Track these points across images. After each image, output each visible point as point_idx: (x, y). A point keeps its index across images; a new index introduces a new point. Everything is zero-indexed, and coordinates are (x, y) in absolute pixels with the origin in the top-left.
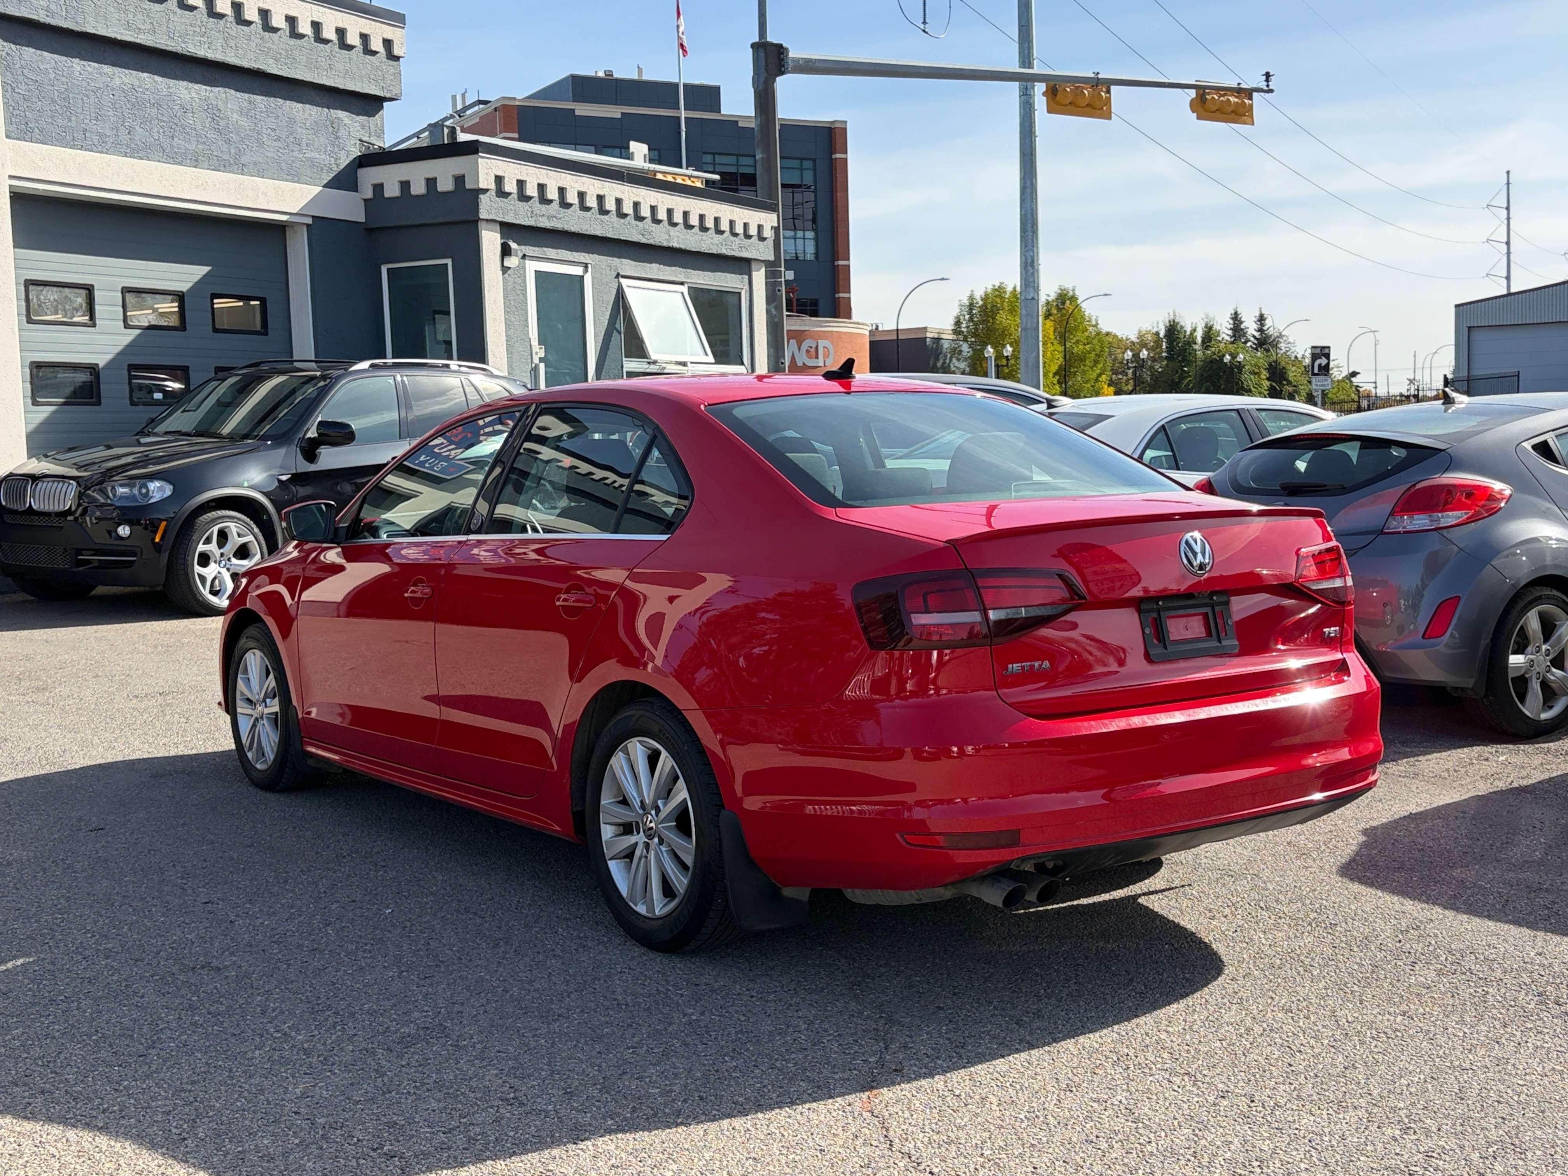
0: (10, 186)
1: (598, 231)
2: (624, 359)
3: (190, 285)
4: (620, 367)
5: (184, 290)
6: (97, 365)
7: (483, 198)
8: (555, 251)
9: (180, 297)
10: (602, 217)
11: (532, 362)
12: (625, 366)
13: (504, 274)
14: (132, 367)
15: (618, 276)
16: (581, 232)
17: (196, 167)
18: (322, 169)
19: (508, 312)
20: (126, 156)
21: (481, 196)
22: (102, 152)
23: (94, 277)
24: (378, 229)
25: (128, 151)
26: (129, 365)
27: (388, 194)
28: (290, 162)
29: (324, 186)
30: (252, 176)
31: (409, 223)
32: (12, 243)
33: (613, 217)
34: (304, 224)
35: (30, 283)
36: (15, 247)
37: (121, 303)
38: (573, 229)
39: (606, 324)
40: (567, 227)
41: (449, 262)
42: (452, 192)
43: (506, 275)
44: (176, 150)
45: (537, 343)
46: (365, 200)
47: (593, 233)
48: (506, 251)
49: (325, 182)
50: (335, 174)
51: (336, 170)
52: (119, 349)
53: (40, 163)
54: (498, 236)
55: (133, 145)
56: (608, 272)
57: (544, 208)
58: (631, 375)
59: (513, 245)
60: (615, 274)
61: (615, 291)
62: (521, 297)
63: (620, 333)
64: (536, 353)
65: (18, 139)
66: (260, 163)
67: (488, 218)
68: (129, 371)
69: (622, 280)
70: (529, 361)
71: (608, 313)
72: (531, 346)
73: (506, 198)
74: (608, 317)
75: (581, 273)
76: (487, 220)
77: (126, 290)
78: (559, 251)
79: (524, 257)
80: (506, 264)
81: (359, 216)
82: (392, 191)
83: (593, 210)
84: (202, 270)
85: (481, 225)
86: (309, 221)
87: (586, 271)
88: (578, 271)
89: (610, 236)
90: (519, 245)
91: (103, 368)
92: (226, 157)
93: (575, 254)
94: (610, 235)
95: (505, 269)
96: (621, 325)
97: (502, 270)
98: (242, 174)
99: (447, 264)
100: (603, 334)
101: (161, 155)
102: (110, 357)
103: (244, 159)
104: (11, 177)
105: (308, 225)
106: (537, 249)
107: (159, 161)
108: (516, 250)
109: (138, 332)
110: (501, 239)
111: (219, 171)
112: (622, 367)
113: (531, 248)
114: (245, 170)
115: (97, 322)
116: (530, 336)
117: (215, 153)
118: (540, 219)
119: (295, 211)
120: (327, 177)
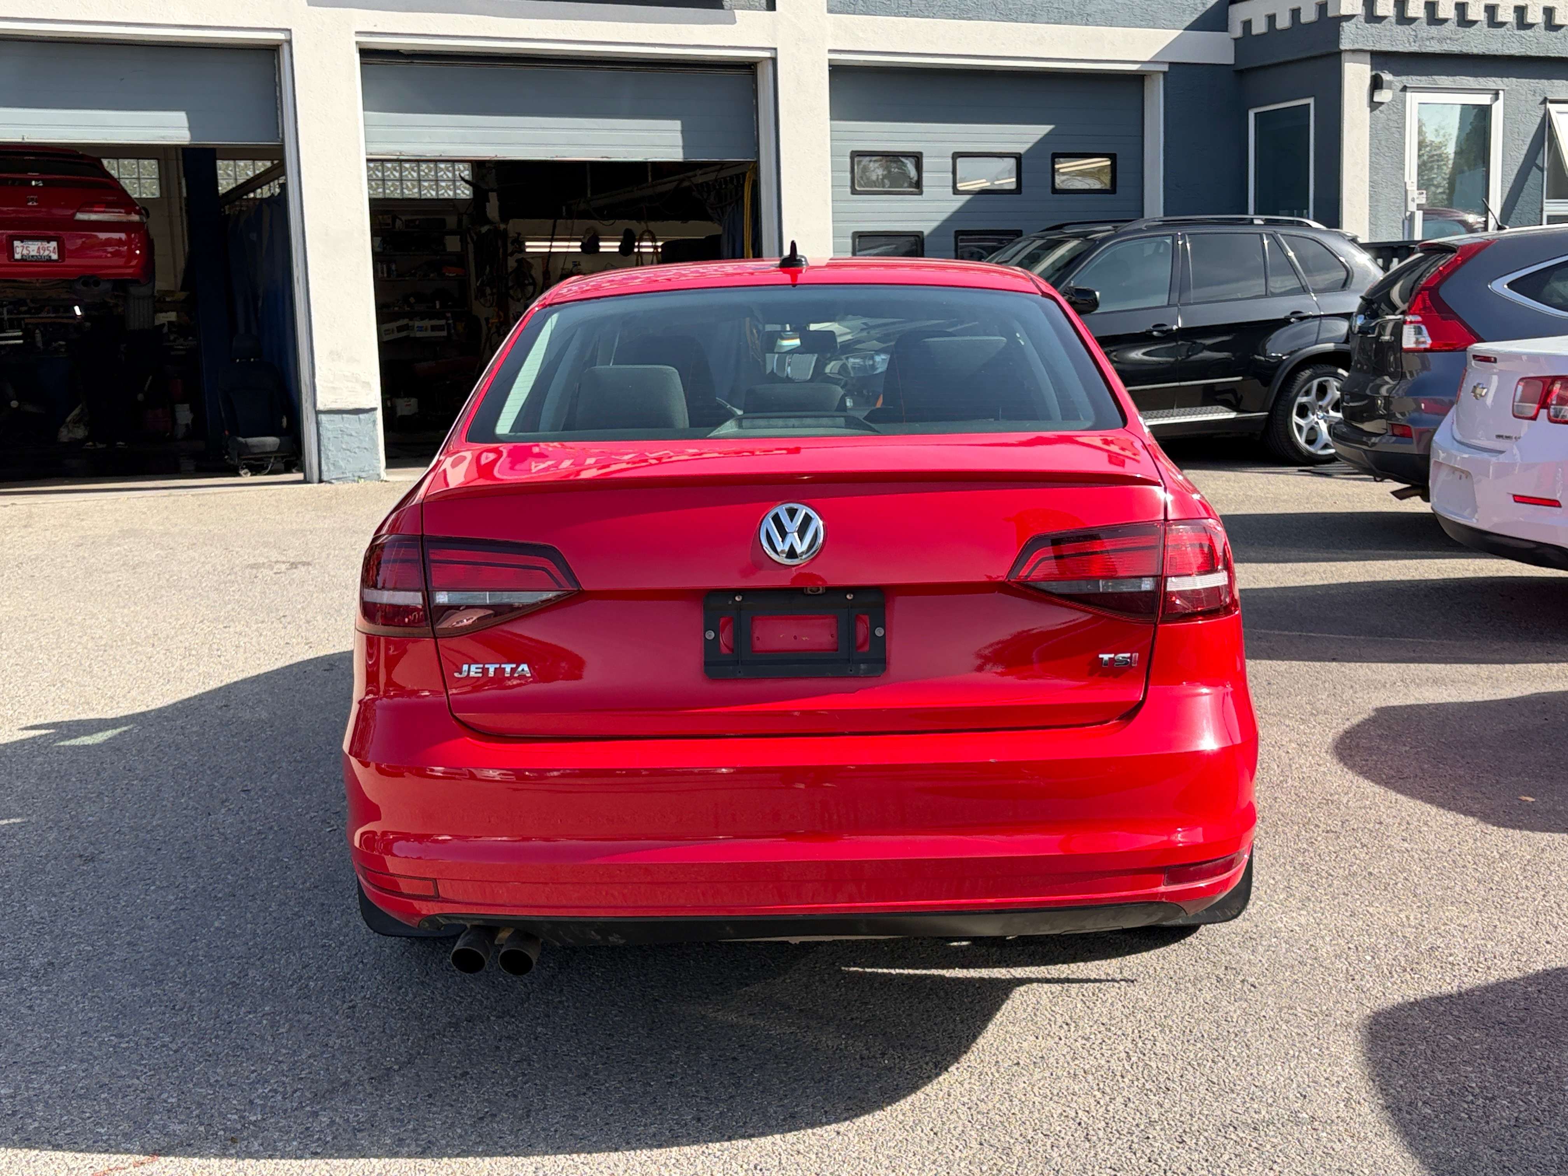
0: (830, 60)
1: (1515, 49)
2: (1545, 200)
3: (1028, 146)
4: (1538, 211)
5: (1022, 151)
6: (922, 232)
7: (1347, 28)
8: (1451, 78)
9: (1018, 157)
10: (1522, 32)
11: (1406, 210)
12: (1545, 208)
13: (1371, 111)
14: (958, 233)
15: (1545, 101)
16: (1487, 53)
17: (1033, 22)
18: (1184, 11)
19: (1377, 154)
20: (954, 18)
21: (1344, 24)
22: (928, 17)
23: (923, 144)
24: (1247, 69)
25: (957, 13)
26: (956, 232)
27: (1255, 31)
28: (1145, 7)
29: (1186, 29)
30: (1097, 25)
31: (1276, 61)
32: (828, 116)
33: (1540, 31)
34: (1161, 72)
35: (856, 155)
36: (831, 119)
37: (951, 169)
38: (1475, 51)
39: (1521, 160)
40: (1466, 49)
41: (1311, 101)
42: (1315, 22)
43: (1377, 112)
44: (1011, 6)
45: (1415, 188)
46: (1235, 40)
47: (1507, 52)
48: (1376, 84)
49: (1188, 24)
50: (1201, 14)
51: (1202, 10)
52: (945, 216)
53: (861, 35)
54: (1368, 67)
55: (962, 7)
56: (1530, 97)
57: (1434, 30)
58: (1552, 219)
59: (1387, 77)
60: (1541, 99)
61: (1539, 120)
62: (1397, 135)
63: (1542, 170)
64: (1413, 200)
65: (840, 13)
66: (1108, 10)
67: (1352, 48)
68: (956, 238)
69: (1549, 105)
70: (1403, 208)
71: (1526, 147)
72: (1406, 191)
73: (1379, 23)
74: (1524, 152)
75: (1488, 103)
76: (1354, 51)
77: (956, 156)
78: (1457, 78)
79: (1404, 89)
80: (1376, 99)
81: (1229, 58)
82: (1259, 27)
83: (1508, 26)
84: (1043, 130)
85: (1344, 56)
86: (1165, 68)
87: (1497, 98)
88: (1484, 99)
89: (1533, 54)
90: (1394, 75)
91: (928, 236)
92: (1070, 8)
93: (1481, 80)
94: (1534, 52)
95: (1374, 105)
96: (1545, 160)
97: (1370, 107)
98: (1086, 25)
99: (1309, 105)
100: (1516, 171)
101: (993, 13)
102: (935, 224)
103: (1090, 9)
104: (830, 51)
105: (1164, 73)
106: (1423, 78)
107: (991, 20)
108: (1391, 82)
109: (968, 197)
110: (1372, 70)
111: (1060, 23)
112: (1542, 210)
113: (1414, 78)
114: (1090, 19)
115: (925, 189)
116: (1407, 179)
117: (1056, 5)
118: (1428, 43)
119: (1147, 59)
120: (1190, 19)
